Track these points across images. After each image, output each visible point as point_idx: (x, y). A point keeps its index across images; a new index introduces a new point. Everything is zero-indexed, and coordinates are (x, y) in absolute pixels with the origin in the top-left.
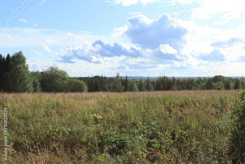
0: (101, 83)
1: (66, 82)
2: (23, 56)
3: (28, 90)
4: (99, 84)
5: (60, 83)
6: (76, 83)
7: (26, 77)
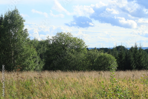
0: (134, 56)
1: (82, 55)
2: (19, 17)
3: (28, 66)
4: (132, 58)
5: (73, 56)
6: (101, 57)
7: (24, 47)
